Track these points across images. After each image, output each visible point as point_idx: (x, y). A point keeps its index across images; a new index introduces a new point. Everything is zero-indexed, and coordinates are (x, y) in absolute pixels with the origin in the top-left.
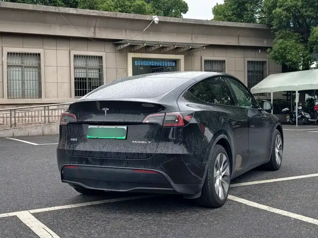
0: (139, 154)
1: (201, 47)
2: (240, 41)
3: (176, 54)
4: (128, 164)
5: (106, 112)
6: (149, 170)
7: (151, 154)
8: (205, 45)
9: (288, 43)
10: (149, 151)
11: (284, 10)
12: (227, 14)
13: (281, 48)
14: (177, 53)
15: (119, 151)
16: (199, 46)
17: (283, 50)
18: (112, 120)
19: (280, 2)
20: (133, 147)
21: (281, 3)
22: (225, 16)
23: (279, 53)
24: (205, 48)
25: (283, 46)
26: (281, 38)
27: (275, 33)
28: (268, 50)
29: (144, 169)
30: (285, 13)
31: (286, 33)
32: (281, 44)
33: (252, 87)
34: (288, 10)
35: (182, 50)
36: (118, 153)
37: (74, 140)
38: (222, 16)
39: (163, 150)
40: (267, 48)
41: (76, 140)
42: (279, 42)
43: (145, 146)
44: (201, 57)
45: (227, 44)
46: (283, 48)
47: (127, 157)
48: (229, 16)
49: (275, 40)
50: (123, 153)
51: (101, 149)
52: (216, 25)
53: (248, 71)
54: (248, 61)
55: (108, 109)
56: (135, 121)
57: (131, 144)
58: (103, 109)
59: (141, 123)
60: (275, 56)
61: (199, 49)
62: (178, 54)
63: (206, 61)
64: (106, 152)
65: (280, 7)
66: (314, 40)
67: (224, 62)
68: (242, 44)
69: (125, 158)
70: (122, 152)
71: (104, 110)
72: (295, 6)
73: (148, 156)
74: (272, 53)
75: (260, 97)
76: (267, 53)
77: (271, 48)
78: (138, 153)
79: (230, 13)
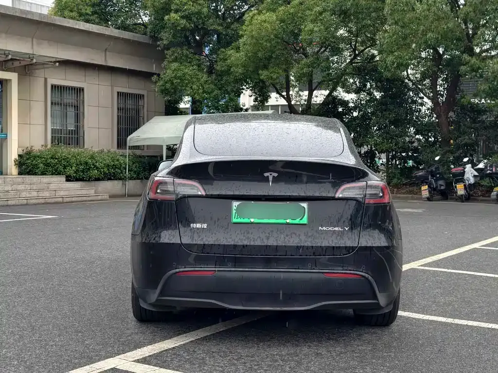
0: (335, 248)
1: (51, 62)
2: (107, 59)
3: (3, 70)
4: (315, 264)
5: (271, 178)
6: (351, 274)
7: (353, 248)
8: (57, 60)
9: (186, 71)
10: (349, 244)
11: (182, 17)
12: (83, 11)
13: (175, 77)
14: (5, 68)
15: (299, 243)
16: (48, 60)
17: (179, 81)
18: (285, 193)
19: (176, 4)
20: (322, 236)
21: (178, 5)
22: (81, 15)
23: (172, 83)
24: (57, 64)
25: (180, 74)
26: (175, 60)
27: (166, 52)
28: (154, 78)
29: (342, 271)
30: (183, 22)
31: (183, 55)
32: (176, 70)
33: (130, 135)
34: (187, 17)
35: (16, 64)
36: (298, 248)
37: (199, 226)
38: (74, 14)
39: (368, 241)
40: (152, 74)
41: (205, 226)
42: (173, 68)
43: (341, 234)
44: (46, 80)
45: (88, 61)
46: (179, 77)
47: (314, 253)
48: (87, 14)
49: (165, 63)
50: (308, 246)
51: (265, 241)
52: (75, 27)
53: (118, 109)
54: (118, 93)
55: (276, 175)
56: (324, 194)
57: (318, 231)
58: (266, 175)
59: (333, 199)
60: (165, 88)
61: (45, 66)
62: (6, 71)
63: (54, 87)
64: (277, 246)
65: (176, 11)
66: (223, 69)
67: (81, 90)
68: (111, 63)
69: (312, 254)
70: (306, 245)
71: (268, 177)
72: (199, 13)
73: (349, 251)
74: (161, 83)
75: (135, 151)
76: (152, 82)
77: (159, 75)
78: (333, 247)
79: (89, 10)
